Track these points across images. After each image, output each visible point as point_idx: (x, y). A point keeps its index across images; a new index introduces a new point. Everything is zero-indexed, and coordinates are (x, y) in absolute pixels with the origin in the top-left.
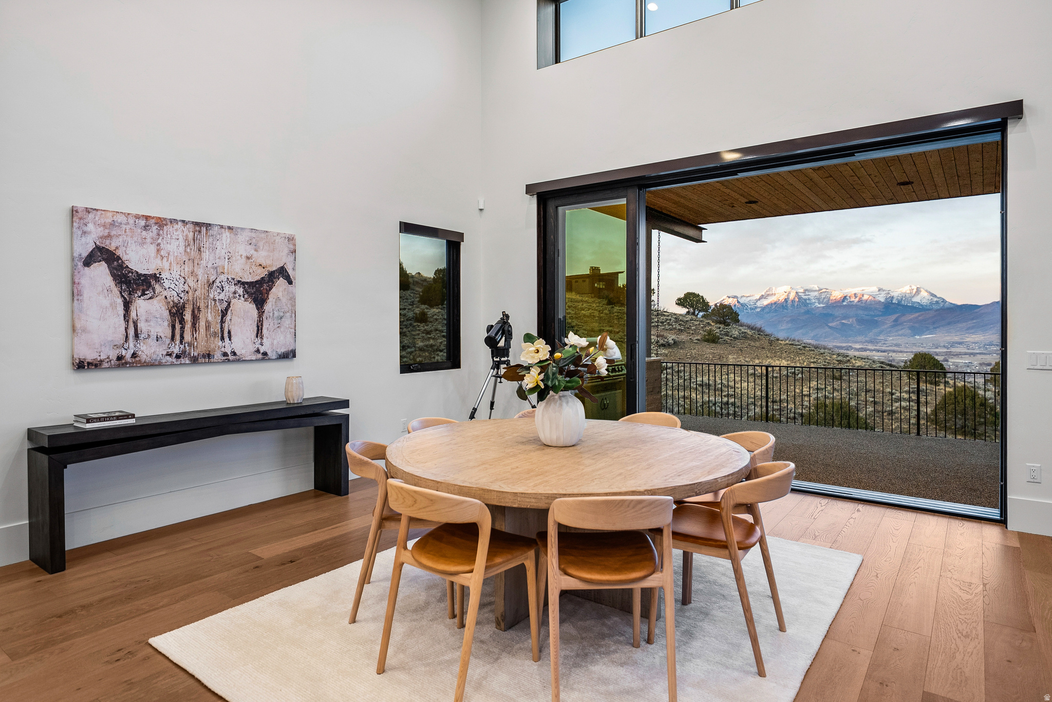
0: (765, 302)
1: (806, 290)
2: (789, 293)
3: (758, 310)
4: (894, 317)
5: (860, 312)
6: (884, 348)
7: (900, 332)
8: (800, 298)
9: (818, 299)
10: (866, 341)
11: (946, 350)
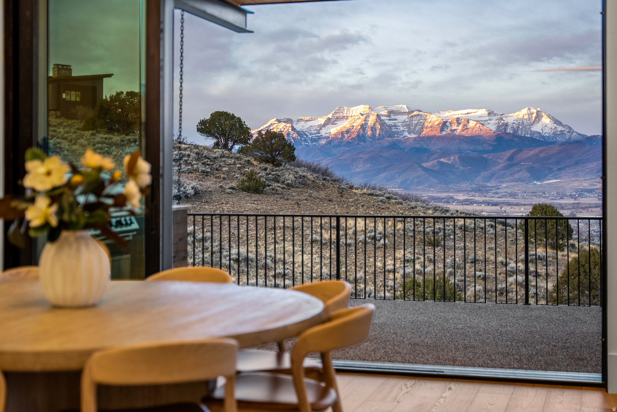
0: (333, 130)
1: (391, 112)
2: (368, 116)
3: (323, 142)
4: (508, 154)
5: (465, 146)
6: (495, 200)
7: (516, 176)
8: (382, 124)
9: (408, 126)
10: (473, 190)
11: (572, 201)
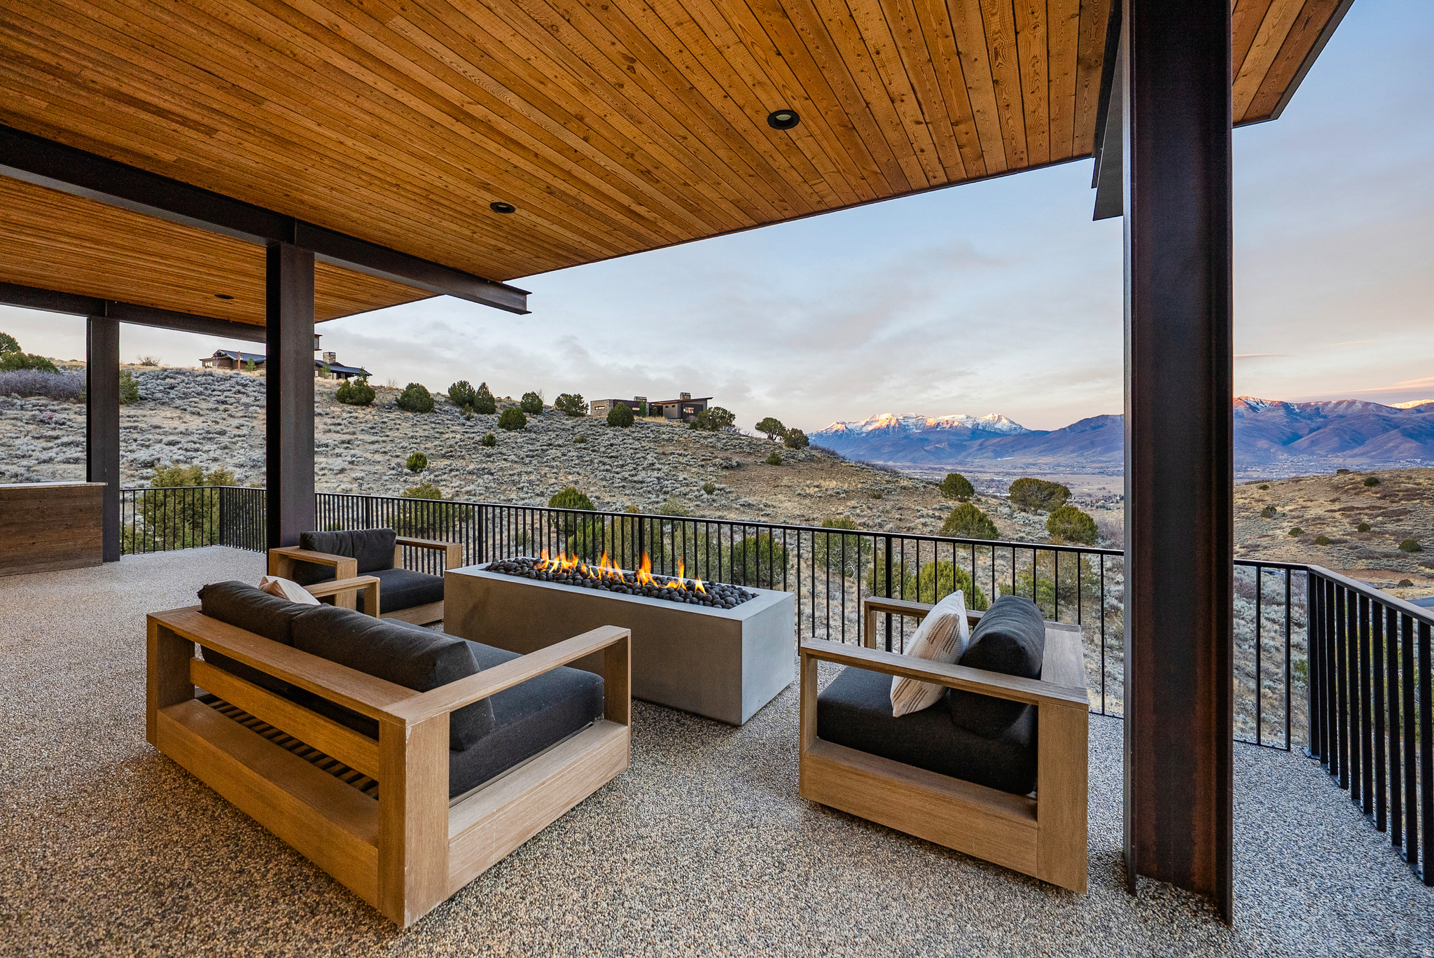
0: (870, 428)
1: (905, 417)
2: (891, 419)
3: (864, 435)
4: (980, 441)
5: (951, 437)
6: (971, 469)
7: (985, 455)
8: (900, 424)
9: (916, 426)
10: (957, 463)
11: (1022, 471)
